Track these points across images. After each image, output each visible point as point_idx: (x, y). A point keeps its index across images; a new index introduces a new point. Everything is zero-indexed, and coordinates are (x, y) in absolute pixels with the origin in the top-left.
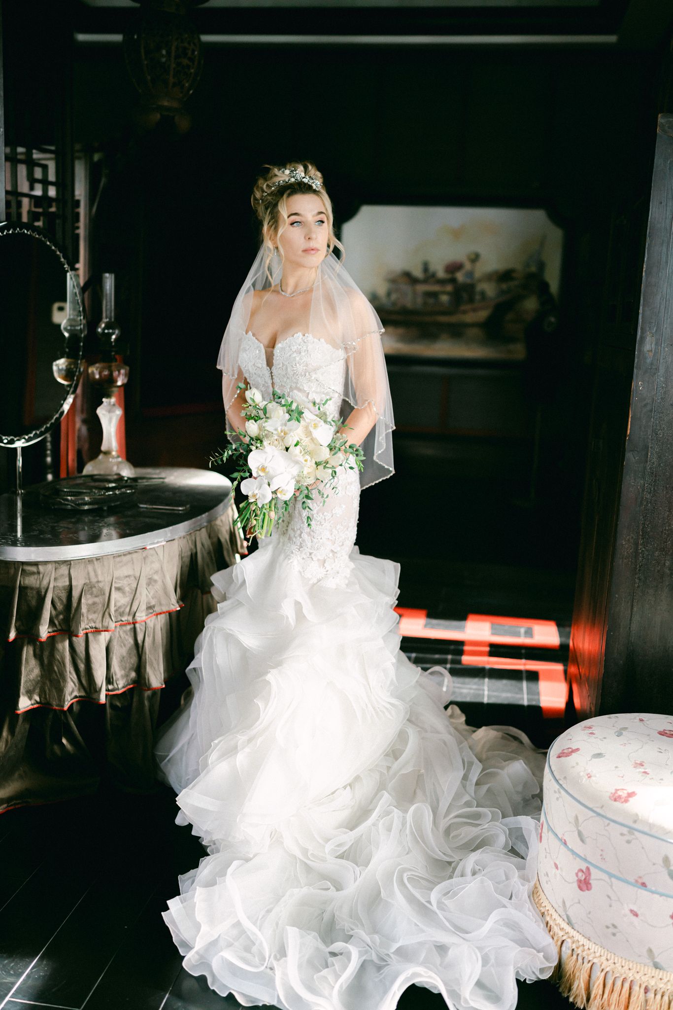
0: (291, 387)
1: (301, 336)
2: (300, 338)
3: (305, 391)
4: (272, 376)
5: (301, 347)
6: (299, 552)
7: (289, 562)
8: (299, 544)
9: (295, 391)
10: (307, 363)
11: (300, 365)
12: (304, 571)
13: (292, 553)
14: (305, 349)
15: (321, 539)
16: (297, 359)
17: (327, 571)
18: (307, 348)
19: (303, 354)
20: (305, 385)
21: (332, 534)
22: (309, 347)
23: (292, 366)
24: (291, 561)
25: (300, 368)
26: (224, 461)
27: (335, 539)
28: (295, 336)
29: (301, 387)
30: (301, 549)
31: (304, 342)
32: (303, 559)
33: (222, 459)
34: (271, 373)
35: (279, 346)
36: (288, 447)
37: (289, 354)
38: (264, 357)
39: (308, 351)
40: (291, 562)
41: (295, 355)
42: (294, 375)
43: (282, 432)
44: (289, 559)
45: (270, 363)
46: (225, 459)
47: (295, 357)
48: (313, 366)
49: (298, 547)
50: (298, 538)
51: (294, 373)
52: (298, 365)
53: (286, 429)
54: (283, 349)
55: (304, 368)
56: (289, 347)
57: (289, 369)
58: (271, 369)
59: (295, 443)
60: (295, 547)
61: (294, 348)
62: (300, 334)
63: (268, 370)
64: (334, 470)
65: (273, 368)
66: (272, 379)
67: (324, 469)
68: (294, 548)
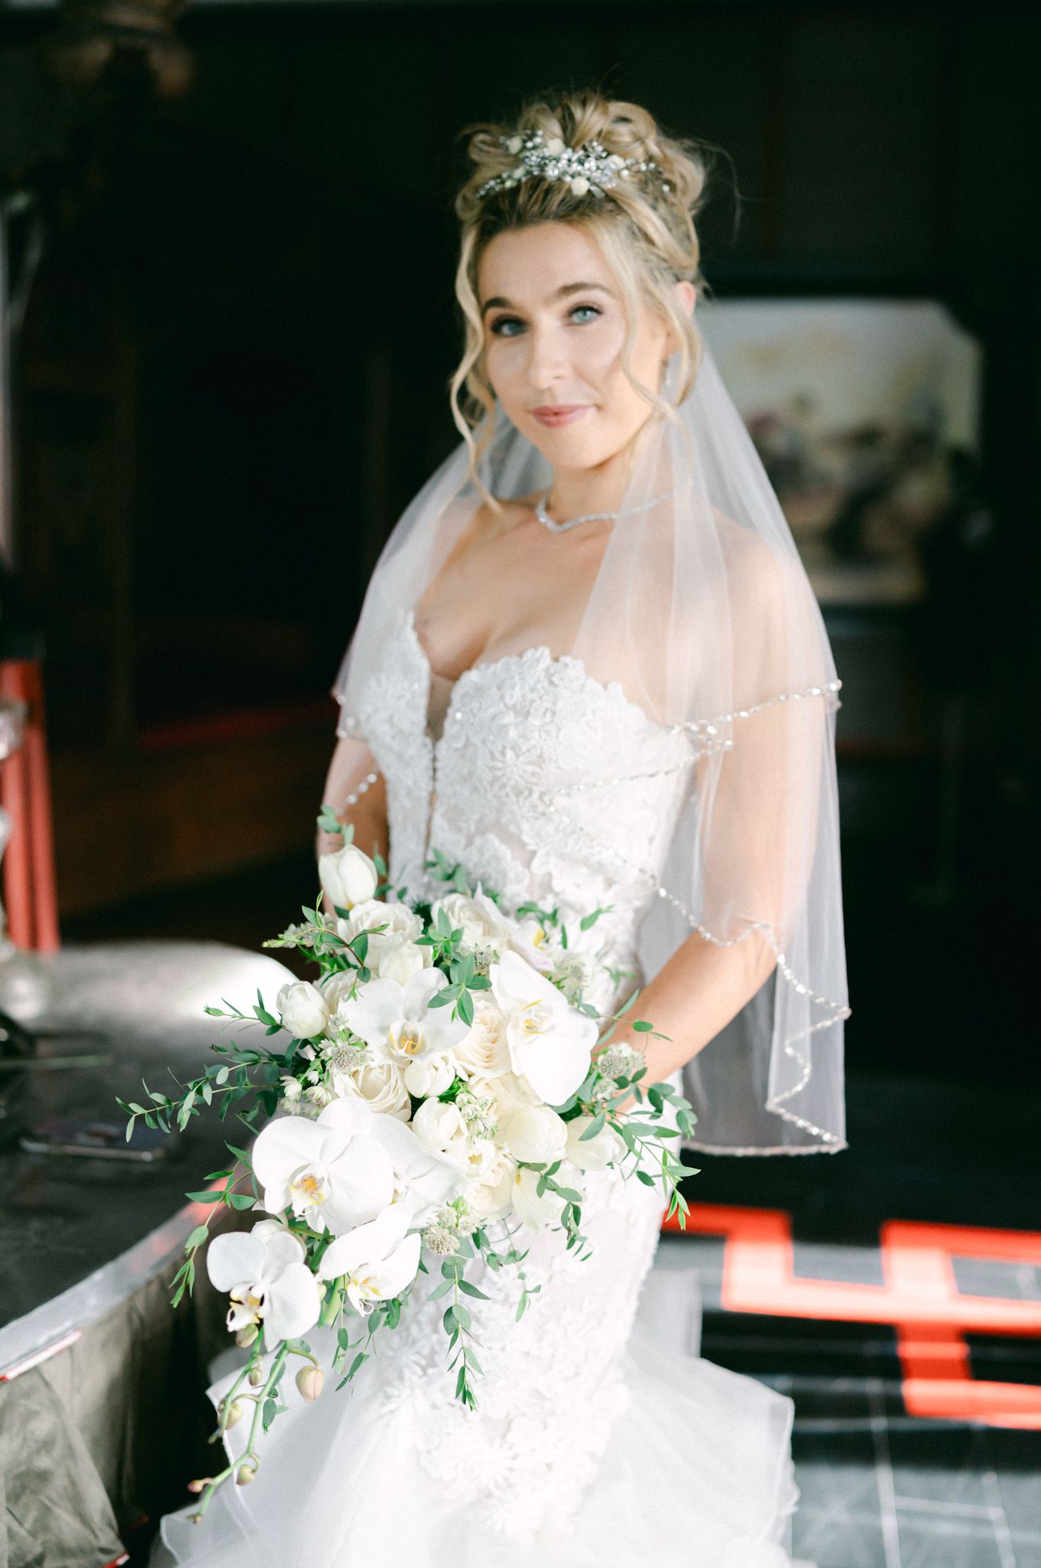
0: (481, 820)
1: (547, 660)
2: (542, 666)
3: (524, 845)
4: (435, 770)
5: (534, 696)
6: (425, 1379)
7: (386, 1409)
8: (426, 1352)
9: (493, 840)
10: (541, 756)
11: (518, 757)
12: (429, 1451)
13: (401, 1377)
14: (547, 705)
15: (503, 1349)
16: (512, 733)
17: (515, 1458)
18: (554, 703)
19: (535, 721)
20: (525, 826)
21: (541, 1338)
22: (560, 704)
23: (492, 753)
24: (391, 1406)
25: (516, 768)
26: (179, 1125)
27: (553, 1356)
28: (529, 654)
29: (512, 828)
30: (430, 1371)
31: (551, 683)
32: (434, 1407)
33: (173, 1119)
34: (434, 759)
35: (471, 677)
36: (418, 1095)
37: (492, 711)
38: (422, 702)
39: (554, 713)
40: (391, 1412)
41: (509, 718)
42: (492, 784)
43: (403, 1036)
44: (388, 1397)
45: (435, 726)
46: (184, 1117)
47: (504, 728)
48: (559, 768)
49: (423, 1362)
50: (428, 1329)
51: (495, 779)
52: (510, 754)
53: (421, 1029)
54: (480, 690)
55: (529, 768)
56: (499, 688)
57: (480, 763)
58: (434, 747)
59: (443, 1088)
60: (412, 1357)
61: (514, 696)
62: (545, 653)
63: (425, 746)
64: (576, 1203)
65: (442, 745)
66: (434, 778)
67: (540, 1193)
68: (409, 1357)
